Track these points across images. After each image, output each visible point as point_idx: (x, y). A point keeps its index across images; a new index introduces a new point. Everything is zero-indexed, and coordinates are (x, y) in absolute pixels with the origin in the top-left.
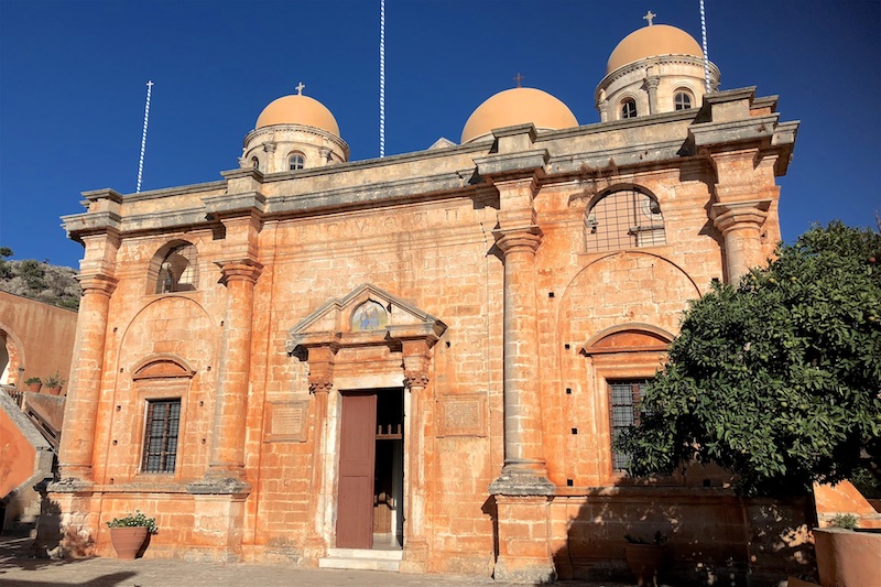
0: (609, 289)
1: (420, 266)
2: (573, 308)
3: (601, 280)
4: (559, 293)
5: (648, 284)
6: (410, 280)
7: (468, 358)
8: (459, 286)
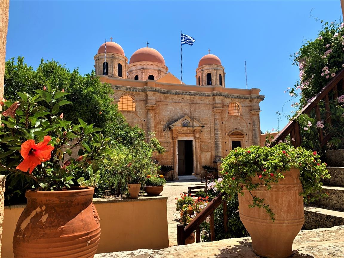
0: (233, 123)
1: (195, 113)
2: (226, 126)
3: (231, 121)
4: (224, 123)
5: (239, 123)
6: (193, 116)
7: (206, 135)
8: (204, 118)
